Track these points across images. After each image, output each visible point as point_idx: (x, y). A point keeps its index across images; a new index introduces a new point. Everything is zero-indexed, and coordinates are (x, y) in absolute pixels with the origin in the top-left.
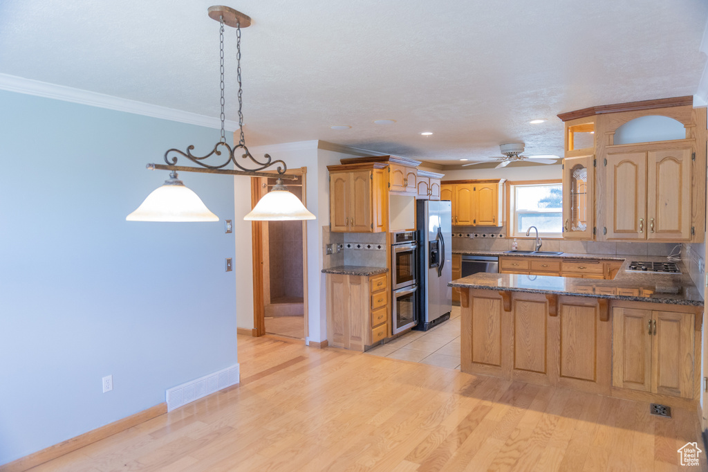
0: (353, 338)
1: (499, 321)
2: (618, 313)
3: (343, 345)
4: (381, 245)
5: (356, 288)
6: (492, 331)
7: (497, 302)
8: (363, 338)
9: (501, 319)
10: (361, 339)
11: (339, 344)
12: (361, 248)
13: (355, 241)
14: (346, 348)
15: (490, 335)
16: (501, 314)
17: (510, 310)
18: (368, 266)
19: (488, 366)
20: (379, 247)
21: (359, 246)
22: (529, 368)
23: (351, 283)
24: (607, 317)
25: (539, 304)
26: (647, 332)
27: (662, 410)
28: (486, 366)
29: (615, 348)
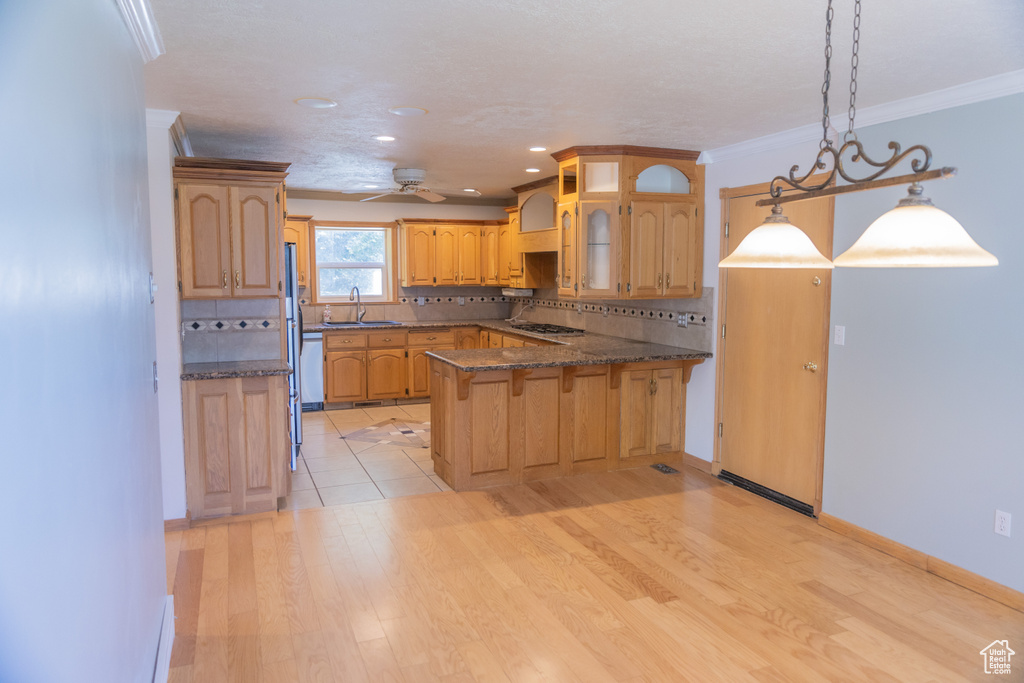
0: (251, 490)
1: (506, 410)
2: (625, 377)
3: (228, 510)
4: (269, 321)
5: (257, 401)
6: (497, 426)
7: (503, 386)
8: (274, 486)
9: (508, 407)
10: (271, 488)
11: (219, 510)
12: (224, 328)
13: (210, 316)
14: (234, 514)
15: (494, 431)
16: (508, 400)
17: (519, 395)
18: (242, 359)
19: (493, 474)
20: (266, 324)
21: (220, 325)
22: (542, 462)
23: (245, 393)
24: (615, 384)
25: (551, 380)
26: (648, 393)
27: (666, 469)
28: (490, 474)
29: (623, 417)
